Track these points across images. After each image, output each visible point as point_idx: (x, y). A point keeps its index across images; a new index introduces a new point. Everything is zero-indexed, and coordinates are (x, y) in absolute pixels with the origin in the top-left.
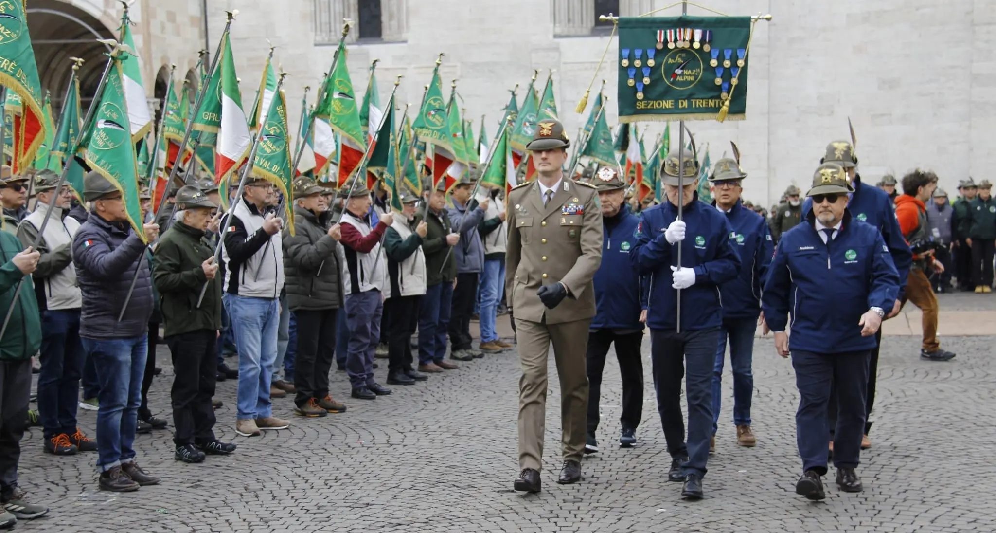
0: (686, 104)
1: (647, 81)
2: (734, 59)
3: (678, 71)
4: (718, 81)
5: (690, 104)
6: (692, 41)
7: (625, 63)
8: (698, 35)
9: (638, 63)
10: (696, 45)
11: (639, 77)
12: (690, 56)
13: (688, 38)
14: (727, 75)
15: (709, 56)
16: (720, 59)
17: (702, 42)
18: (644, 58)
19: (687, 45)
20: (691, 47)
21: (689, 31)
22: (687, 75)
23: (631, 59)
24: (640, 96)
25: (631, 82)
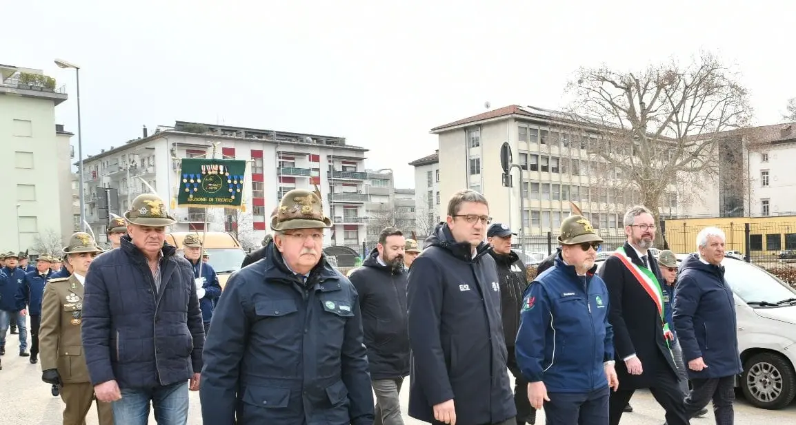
0: (212, 200)
1: (196, 189)
2: (239, 180)
3: (210, 185)
4: (231, 190)
5: (215, 200)
6: (219, 171)
7: (185, 181)
8: (221, 168)
9: (192, 181)
10: (222, 173)
11: (192, 187)
12: (216, 178)
13: (217, 169)
14: (235, 187)
15: (227, 178)
16: (233, 180)
17: (224, 171)
18: (195, 179)
19: (216, 173)
20: (219, 174)
21: (217, 166)
22: (215, 187)
23: (189, 179)
24: (191, 196)
25: (187, 190)
